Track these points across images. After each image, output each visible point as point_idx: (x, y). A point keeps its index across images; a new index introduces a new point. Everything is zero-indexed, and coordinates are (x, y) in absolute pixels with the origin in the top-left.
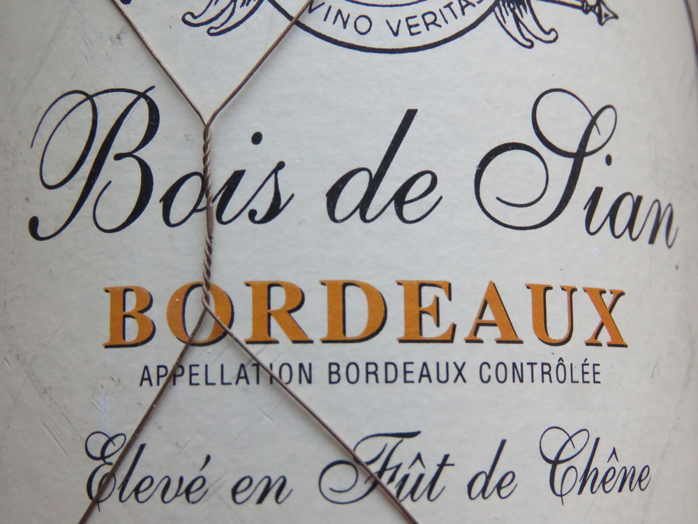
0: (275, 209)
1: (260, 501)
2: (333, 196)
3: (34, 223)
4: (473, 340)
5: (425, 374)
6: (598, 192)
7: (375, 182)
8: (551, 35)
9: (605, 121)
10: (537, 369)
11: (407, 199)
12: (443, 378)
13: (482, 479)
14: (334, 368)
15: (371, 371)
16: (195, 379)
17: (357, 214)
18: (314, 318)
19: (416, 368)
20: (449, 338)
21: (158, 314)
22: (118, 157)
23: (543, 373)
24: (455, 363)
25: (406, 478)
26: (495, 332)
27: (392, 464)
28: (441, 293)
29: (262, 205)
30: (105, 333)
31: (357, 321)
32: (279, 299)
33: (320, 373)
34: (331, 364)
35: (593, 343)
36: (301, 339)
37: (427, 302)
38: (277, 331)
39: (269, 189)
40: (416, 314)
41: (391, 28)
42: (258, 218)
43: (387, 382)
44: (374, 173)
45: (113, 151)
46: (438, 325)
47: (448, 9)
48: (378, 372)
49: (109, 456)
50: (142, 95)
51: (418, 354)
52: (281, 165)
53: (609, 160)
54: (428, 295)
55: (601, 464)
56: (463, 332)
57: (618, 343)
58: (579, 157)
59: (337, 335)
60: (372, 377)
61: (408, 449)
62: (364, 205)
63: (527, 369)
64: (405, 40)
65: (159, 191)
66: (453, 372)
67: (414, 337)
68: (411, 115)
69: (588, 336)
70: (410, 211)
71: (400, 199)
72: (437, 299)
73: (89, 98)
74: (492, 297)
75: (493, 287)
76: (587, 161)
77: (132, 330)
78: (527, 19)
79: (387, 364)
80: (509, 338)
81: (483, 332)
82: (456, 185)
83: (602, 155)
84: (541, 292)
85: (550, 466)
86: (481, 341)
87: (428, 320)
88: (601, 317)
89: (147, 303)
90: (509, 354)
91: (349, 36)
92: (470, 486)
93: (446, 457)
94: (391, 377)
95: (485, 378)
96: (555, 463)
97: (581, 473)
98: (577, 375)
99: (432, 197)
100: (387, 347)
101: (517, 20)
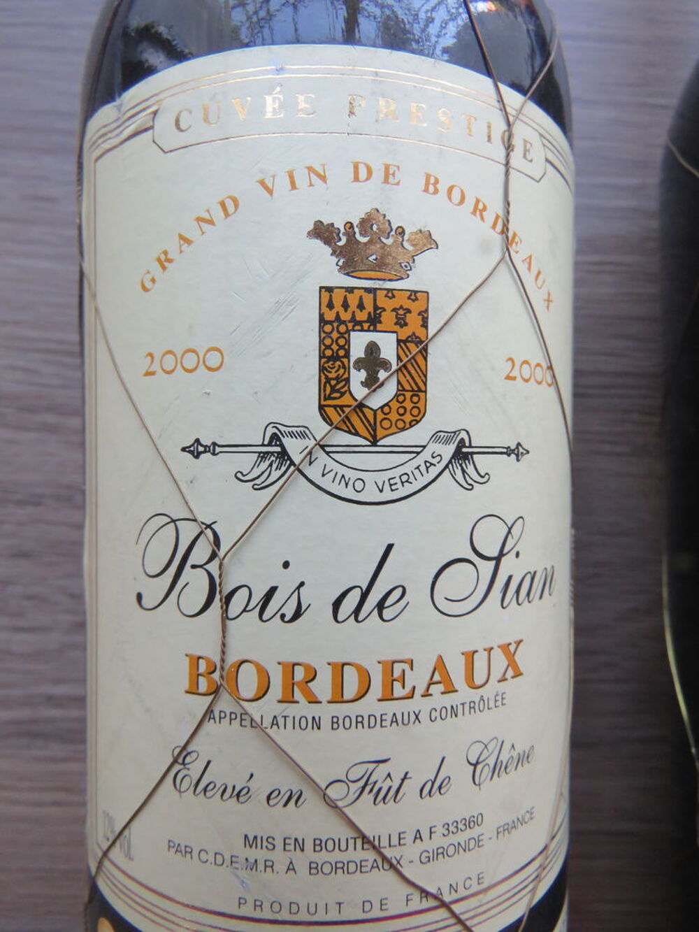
0: (298, 614)
1: (286, 805)
2: (337, 604)
3: (139, 597)
4: (427, 694)
5: (394, 720)
6: (510, 578)
7: (364, 596)
10: (467, 707)
11: (386, 605)
12: (406, 722)
13: (429, 784)
14: (335, 720)
15: (359, 721)
16: (244, 723)
17: (353, 616)
19: (389, 718)
20: (411, 696)
22: (194, 567)
23: (470, 708)
24: (414, 712)
25: (380, 789)
26: (441, 687)
27: (372, 780)
28: (406, 667)
29: (289, 611)
31: (351, 690)
32: (300, 674)
33: (326, 723)
34: (333, 717)
36: (314, 701)
37: (397, 673)
38: (298, 695)
40: (389, 681)
41: (378, 487)
42: (286, 619)
43: (369, 727)
44: (364, 589)
46: (404, 687)
47: (417, 470)
48: (364, 722)
49: (188, 764)
50: (209, 526)
51: (391, 708)
52: (302, 584)
53: (517, 555)
54: (398, 669)
55: (504, 757)
58: (498, 559)
59: (338, 698)
60: (360, 725)
61: (382, 770)
63: (460, 707)
64: (388, 495)
66: (413, 717)
67: (388, 697)
68: (390, 547)
69: (499, 676)
70: (387, 614)
71: (381, 606)
72: (404, 671)
73: (174, 521)
74: (440, 665)
75: (440, 657)
76: (504, 560)
78: (470, 470)
79: (369, 716)
80: (450, 689)
81: (433, 689)
83: (514, 552)
84: (470, 656)
85: (472, 767)
86: (431, 695)
87: (397, 685)
88: (508, 661)
90: (449, 700)
91: (349, 493)
92: (421, 791)
93: (407, 773)
94: (372, 724)
95: (433, 719)
96: (475, 765)
97: (492, 766)
98: (492, 704)
99: (403, 602)
100: (370, 705)
101: (463, 471)
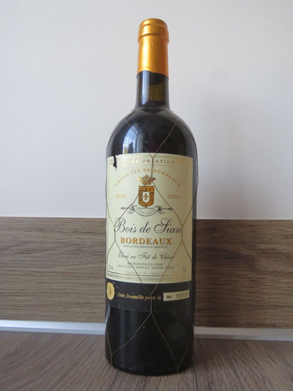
8: (164, 213)
9: (170, 221)
18: (138, 242)
21: (125, 240)
30: (121, 242)
35: (167, 244)
39: (135, 229)
45: (121, 224)
56: (152, 243)
57: (170, 244)
62: (143, 231)
65: (125, 229)
77: (123, 242)
82: (152, 229)
89: (124, 239)
